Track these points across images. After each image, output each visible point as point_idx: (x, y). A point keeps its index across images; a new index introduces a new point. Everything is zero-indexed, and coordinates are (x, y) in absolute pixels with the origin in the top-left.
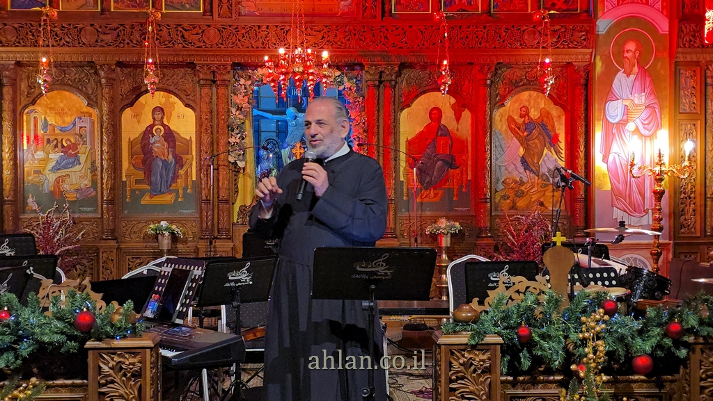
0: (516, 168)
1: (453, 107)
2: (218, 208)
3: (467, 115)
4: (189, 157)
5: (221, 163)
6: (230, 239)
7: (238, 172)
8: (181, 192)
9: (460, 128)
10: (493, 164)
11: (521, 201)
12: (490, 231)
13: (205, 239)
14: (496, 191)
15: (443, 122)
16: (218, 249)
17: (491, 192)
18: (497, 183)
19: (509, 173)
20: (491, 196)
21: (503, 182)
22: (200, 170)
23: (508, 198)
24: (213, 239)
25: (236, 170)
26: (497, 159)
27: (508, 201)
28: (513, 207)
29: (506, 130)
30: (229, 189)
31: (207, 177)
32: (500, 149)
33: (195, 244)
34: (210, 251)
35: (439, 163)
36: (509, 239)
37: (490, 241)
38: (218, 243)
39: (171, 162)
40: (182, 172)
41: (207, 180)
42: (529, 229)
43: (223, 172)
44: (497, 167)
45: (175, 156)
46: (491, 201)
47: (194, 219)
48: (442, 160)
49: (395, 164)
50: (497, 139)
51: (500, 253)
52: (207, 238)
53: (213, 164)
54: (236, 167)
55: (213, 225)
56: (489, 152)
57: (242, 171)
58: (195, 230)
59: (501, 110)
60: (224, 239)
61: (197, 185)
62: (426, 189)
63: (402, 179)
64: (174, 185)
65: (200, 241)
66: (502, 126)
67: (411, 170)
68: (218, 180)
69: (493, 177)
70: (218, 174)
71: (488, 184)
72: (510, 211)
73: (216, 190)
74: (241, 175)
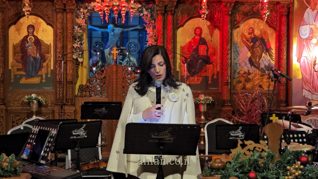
0: (246, 64)
1: (209, 27)
2: (66, 86)
3: (217, 32)
4: (49, 55)
5: (68, 59)
6: (73, 105)
7: (79, 65)
8: (44, 76)
9: (213, 39)
10: (232, 62)
11: (249, 84)
12: (230, 102)
13: (58, 105)
14: (234, 78)
15: (203, 36)
16: (66, 111)
17: (231, 79)
18: (235, 73)
19: (242, 67)
20: (231, 81)
21: (238, 73)
22: (56, 63)
23: (241, 83)
24: (63, 105)
25: (77, 64)
26: (235, 59)
27: (241, 84)
28: (244, 88)
29: (240, 42)
30: (73, 75)
31: (60, 67)
32: (236, 53)
33: (53, 107)
34: (61, 113)
35: (200, 61)
36: (241, 107)
37: (230, 108)
38: (66, 108)
39: (38, 58)
40: (45, 64)
41: (60, 69)
42: (253, 101)
43: (69, 65)
44: (235, 64)
45: (40, 55)
46: (231, 84)
47: (52, 93)
48: (202, 59)
49: (174, 61)
50: (235, 47)
51: (236, 116)
52: (60, 105)
53: (63, 60)
54: (77, 62)
55: (63, 96)
56: (230, 55)
57: (81, 64)
58: (53, 99)
59: (237, 30)
60: (70, 105)
61: (54, 72)
62: (192, 76)
63: (178, 70)
64: (40, 72)
65: (56, 106)
66: (238, 40)
67: (183, 65)
68: (66, 70)
69: (232, 69)
70: (67, 65)
71: (229, 74)
72: (242, 90)
73: (65, 76)
74: (80, 67)
